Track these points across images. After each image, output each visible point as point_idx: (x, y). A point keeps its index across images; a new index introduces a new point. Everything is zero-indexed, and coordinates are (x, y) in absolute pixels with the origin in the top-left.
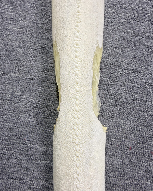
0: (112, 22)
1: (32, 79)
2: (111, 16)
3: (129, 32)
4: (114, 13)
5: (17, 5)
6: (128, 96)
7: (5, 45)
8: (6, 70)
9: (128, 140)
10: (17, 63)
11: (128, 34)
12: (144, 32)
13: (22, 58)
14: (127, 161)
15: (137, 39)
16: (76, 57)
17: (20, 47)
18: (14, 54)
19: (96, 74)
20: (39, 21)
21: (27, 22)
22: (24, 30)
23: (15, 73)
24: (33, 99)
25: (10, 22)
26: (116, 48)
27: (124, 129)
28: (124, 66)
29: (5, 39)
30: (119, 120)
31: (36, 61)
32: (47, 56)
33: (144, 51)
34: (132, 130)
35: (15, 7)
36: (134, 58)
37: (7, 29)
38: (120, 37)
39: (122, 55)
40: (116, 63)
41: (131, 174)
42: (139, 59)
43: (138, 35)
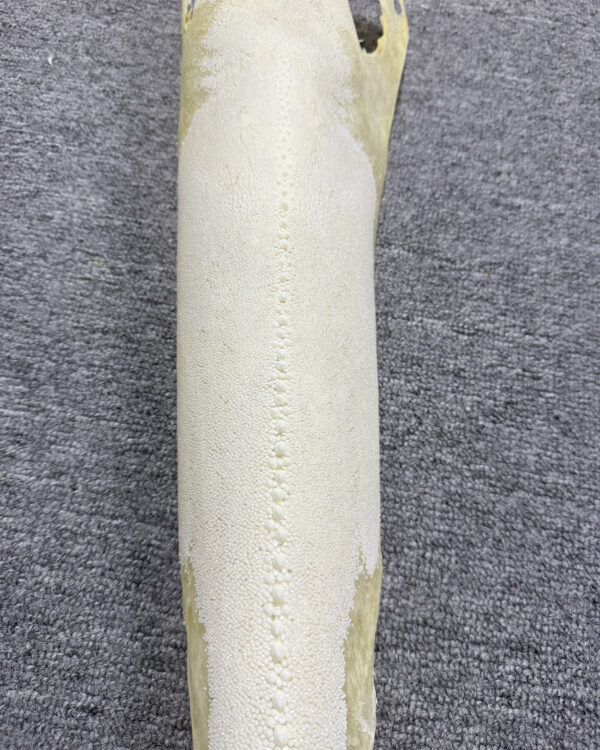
0: (409, 433)
1: (93, 712)
2: (406, 406)
3: (482, 475)
4: (417, 393)
5: (42, 377)
11: (479, 484)
12: (538, 472)
13: (52, 614)
15: (512, 501)
17: (48, 562)
18: (20, 592)
20: (126, 439)
21: (78, 449)
23: (21, 685)
25: (11, 449)
26: (435, 545)
28: (474, 628)
31: (109, 624)
32: (156, 599)
33: (546, 555)
35: (34, 385)
36: (510, 586)
38: (449, 498)
39: (462, 577)
40: (438, 616)
42: (528, 590)
43: (516, 486)
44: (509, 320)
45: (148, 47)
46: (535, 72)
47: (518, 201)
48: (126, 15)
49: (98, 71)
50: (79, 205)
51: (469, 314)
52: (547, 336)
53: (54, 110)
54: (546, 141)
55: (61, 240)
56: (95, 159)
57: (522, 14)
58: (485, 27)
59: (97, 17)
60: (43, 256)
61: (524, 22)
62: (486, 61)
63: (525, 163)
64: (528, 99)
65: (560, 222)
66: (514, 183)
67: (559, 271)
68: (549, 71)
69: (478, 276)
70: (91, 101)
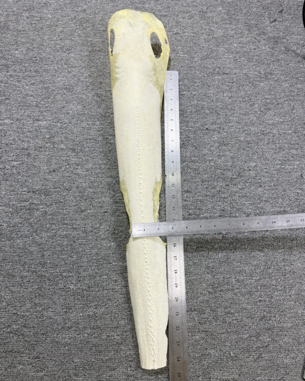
1: (106, 212)
5: (78, 151)
6: (184, 213)
7: (77, 188)
8: (83, 209)
9: (189, 247)
10: (90, 201)
12: (190, 158)
13: (93, 197)
14: (191, 263)
15: (184, 164)
16: (141, 193)
17: (90, 187)
18: (86, 194)
19: (156, 203)
20: (101, 162)
21: (91, 165)
22: (90, 172)
23: (90, 210)
24: (109, 227)
25: (76, 167)
29: (76, 182)
31: (105, 197)
32: (114, 191)
33: (192, 174)
34: (191, 239)
35: (77, 153)
36: (185, 180)
37: (75, 174)
41: (195, 272)
42: (189, 181)
43: (185, 161)
45: (81, 60)
46: (187, 53)
47: (184, 93)
48: (72, 50)
49: (70, 70)
50: (75, 109)
52: (191, 127)
53: (61, 83)
54: (191, 74)
55: (73, 118)
56: (76, 96)
57: (184, 33)
58: (174, 39)
59: (65, 52)
60: (70, 123)
61: (185, 35)
62: (174, 51)
63: (186, 81)
64: (186, 61)
65: (195, 97)
66: (183, 88)
67: (194, 110)
68: (192, 52)
70: (71, 79)
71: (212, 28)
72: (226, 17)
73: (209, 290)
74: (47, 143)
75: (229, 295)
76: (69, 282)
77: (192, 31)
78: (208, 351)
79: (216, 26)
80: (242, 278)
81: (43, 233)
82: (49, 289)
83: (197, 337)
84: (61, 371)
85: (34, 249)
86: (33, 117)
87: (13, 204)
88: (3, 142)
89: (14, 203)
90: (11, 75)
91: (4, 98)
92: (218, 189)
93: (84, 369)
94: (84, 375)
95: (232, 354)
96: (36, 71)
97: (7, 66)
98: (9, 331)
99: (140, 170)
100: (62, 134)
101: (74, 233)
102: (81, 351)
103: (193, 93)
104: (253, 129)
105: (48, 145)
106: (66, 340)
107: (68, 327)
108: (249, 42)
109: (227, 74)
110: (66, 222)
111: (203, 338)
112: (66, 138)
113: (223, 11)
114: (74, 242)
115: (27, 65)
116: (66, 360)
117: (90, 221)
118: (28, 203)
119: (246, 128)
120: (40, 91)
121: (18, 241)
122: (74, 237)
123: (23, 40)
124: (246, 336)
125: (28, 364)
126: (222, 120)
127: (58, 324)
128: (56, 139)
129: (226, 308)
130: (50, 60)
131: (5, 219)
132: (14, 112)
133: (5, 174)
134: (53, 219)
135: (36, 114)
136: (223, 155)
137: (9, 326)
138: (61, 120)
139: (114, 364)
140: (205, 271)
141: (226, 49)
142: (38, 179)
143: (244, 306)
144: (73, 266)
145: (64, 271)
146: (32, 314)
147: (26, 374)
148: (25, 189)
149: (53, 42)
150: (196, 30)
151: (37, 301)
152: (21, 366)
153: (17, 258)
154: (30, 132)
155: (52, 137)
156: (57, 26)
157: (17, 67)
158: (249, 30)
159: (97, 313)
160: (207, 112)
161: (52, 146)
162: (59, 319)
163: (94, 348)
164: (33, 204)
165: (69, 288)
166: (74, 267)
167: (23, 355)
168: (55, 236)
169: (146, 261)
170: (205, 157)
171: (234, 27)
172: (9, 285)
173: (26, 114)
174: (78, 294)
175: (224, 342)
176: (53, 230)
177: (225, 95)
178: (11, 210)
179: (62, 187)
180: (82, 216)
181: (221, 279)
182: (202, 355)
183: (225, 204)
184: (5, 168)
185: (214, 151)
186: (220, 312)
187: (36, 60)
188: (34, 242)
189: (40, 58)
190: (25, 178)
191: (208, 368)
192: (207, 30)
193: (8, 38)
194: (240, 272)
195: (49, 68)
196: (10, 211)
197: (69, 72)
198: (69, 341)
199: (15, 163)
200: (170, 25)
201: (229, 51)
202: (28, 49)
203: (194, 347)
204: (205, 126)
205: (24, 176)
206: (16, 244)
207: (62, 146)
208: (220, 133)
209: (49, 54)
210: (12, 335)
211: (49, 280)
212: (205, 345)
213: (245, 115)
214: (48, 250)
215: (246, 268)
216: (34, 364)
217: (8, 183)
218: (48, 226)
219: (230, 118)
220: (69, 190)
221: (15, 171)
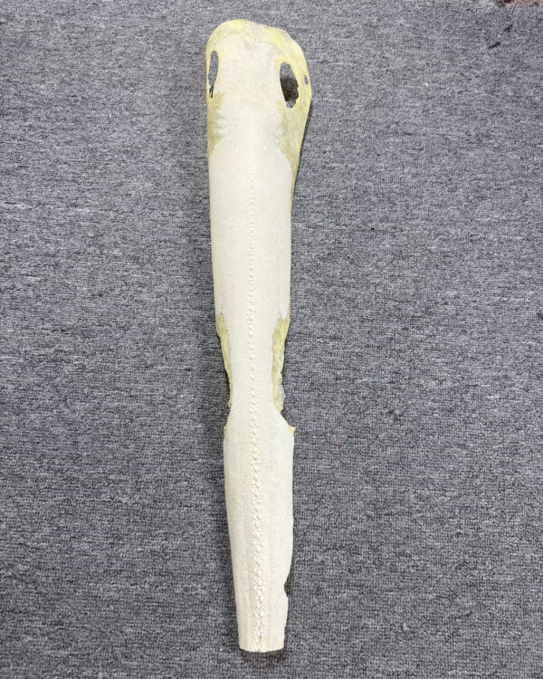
1: (189, 370)
3: (319, 282)
5: (145, 261)
6: (327, 375)
7: (140, 325)
8: (149, 362)
9: (334, 436)
10: (162, 350)
11: (318, 285)
12: (341, 278)
13: (168, 342)
14: (337, 463)
15: (331, 290)
16: (250, 336)
17: (163, 326)
18: (155, 337)
19: (277, 356)
20: (183, 282)
21: (165, 287)
22: (163, 298)
23: (162, 365)
24: (195, 397)
25: (139, 289)
26: (302, 308)
27: (327, 421)
28: (317, 332)
29: (138, 316)
30: (320, 410)
31: (189, 343)
32: (204, 334)
33: (344, 307)
34: (339, 422)
35: (142, 265)
36: (331, 318)
37: (136, 301)
38: (307, 291)
40: (304, 330)
41: (344, 479)
42: (337, 319)
43: (332, 284)
44: (330, 220)
45: (155, 103)
46: (343, 95)
47: (334, 165)
48: (140, 86)
49: (134, 120)
50: (141, 187)
51: (314, 219)
52: (346, 225)
53: (119, 142)
54: (347, 132)
55: (137, 204)
56: (143, 165)
57: (337, 61)
58: (318, 72)
59: (126, 88)
60: (132, 212)
61: (338, 66)
62: (319, 92)
63: (338, 145)
64: (340, 111)
65: (353, 173)
66: (332, 156)
67: (351, 196)
68: (350, 94)
69: (316, 202)
70: (135, 136)
71: (387, 55)
72: (411, 35)
73: (368, 513)
74: (90, 246)
75: (403, 523)
76: (119, 491)
77: (351, 59)
78: (363, 621)
79: (393, 51)
80: (428, 492)
81: (77, 402)
82: (84, 503)
83: (344, 595)
84: (100, 649)
85: (59, 430)
86: (66, 200)
87: (26, 352)
88: (13, 242)
89: (28, 348)
90: (30, 126)
91: (17, 165)
92: (389, 334)
93: (141, 646)
94: (142, 657)
95: (405, 628)
96: (76, 121)
97: (24, 110)
98: (10, 574)
99: (251, 296)
100: (117, 230)
101: (133, 405)
102: (137, 614)
103: (350, 166)
104: (453, 231)
105: (90, 250)
106: (111, 593)
107: (115, 571)
108: (450, 80)
109: (410, 134)
110: (118, 385)
111: (355, 598)
112: (124, 238)
113: (407, 25)
114: (132, 421)
115: (58, 109)
116: (109, 630)
117: (161, 385)
118: (52, 350)
119: (441, 229)
120: (81, 154)
121: (33, 416)
122: (131, 412)
123: (54, 66)
124: (431, 597)
125: (42, 635)
126: (399, 214)
127: (97, 565)
128: (106, 240)
129: (397, 545)
130: (101, 102)
131: (12, 377)
132: (34, 190)
133: (13, 298)
134: (96, 379)
135: (73, 194)
136: (399, 276)
137: (11, 566)
138: (115, 206)
139: (195, 639)
140: (361, 478)
141: (410, 90)
142: (72, 308)
143: (430, 542)
144: (128, 463)
145: (112, 471)
146: (51, 546)
147: (38, 653)
148: (48, 325)
149: (107, 71)
150: (358, 56)
151: (62, 523)
152: (30, 638)
153: (29, 446)
154: (61, 225)
155: (98, 235)
156: (114, 43)
157: (42, 113)
158: (451, 59)
159: (167, 547)
160: (374, 199)
161: (98, 252)
162: (100, 556)
163: (160, 610)
164: (61, 351)
165: (120, 502)
166: (130, 465)
167: (34, 618)
168: (98, 409)
169: (256, 456)
170: (368, 279)
171: (424, 53)
172: (13, 493)
173: (55, 194)
174: (136, 512)
175: (392, 606)
176: (95, 398)
177: (406, 171)
178: (21, 361)
179: (114, 324)
180: (147, 376)
181: (390, 493)
182: (353, 628)
183: (400, 361)
184: (14, 286)
185: (384, 268)
186: (386, 552)
187: (77, 101)
188: (61, 418)
189: (83, 98)
190: (49, 306)
191: (362, 652)
192: (378, 57)
193: (27, 61)
194: (423, 483)
195: (97, 116)
196: (20, 364)
197: (133, 124)
198: (116, 596)
199: (32, 280)
200: (314, 46)
201: (415, 94)
202: (63, 81)
203: (337, 613)
204: (369, 225)
205: (46, 302)
206: (28, 421)
207: (116, 252)
208: (395, 236)
209: (99, 91)
210: (14, 581)
211: (84, 486)
212: (357, 610)
213: (440, 206)
214: (84, 433)
215: (435, 476)
216: (52, 635)
217: (19, 313)
218: (86, 391)
219: (415, 211)
220: (125, 329)
221: (31, 293)
